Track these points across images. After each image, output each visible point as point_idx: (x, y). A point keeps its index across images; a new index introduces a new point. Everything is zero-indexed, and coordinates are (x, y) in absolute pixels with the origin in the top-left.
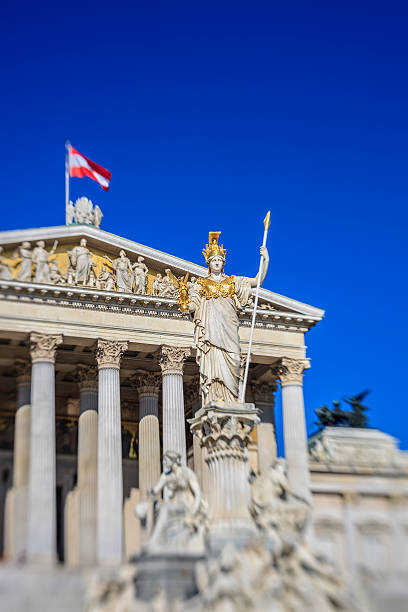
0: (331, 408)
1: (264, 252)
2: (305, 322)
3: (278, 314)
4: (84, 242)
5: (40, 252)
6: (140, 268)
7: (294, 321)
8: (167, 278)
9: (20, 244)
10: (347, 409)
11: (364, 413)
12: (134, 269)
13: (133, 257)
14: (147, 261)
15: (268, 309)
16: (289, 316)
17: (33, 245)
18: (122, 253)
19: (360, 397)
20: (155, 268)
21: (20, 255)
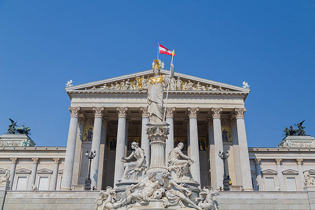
0: (289, 128)
1: (172, 65)
2: (243, 94)
3: (232, 92)
5: (143, 79)
6: (179, 81)
7: (239, 94)
10: (295, 128)
11: (304, 130)
12: (176, 82)
14: (181, 78)
15: (228, 91)
16: (236, 92)
19: (301, 124)
20: (184, 80)
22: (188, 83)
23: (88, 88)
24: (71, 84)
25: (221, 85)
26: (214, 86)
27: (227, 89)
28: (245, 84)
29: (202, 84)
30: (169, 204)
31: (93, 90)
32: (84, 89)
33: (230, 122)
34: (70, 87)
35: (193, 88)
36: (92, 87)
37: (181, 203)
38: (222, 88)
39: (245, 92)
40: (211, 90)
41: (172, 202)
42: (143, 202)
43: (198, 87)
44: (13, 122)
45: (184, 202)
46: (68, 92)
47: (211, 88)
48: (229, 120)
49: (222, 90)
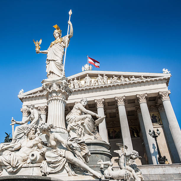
1: (69, 22)
2: (165, 79)
3: (153, 79)
4: (88, 75)
5: (75, 81)
6: (105, 78)
7: (160, 80)
12: (103, 78)
13: (102, 75)
14: (106, 75)
15: (149, 78)
16: (158, 78)
18: (99, 75)
22: (113, 78)
23: (34, 93)
24: (22, 92)
26: (136, 77)
27: (148, 77)
28: (165, 71)
29: (125, 77)
30: (49, 170)
31: (38, 95)
32: (31, 94)
33: (157, 108)
34: (22, 94)
35: (118, 81)
36: (37, 92)
37: (68, 168)
38: (144, 77)
39: (167, 77)
40: (133, 80)
41: (54, 168)
42: (11, 169)
43: (122, 80)
44: (7, 134)
45: (73, 166)
46: (20, 98)
47: (133, 79)
48: (156, 106)
49: (144, 78)
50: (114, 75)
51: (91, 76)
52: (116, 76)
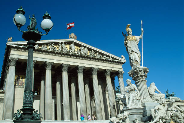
1: (142, 29)
4: (73, 43)
5: (63, 45)
6: (86, 49)
8: (92, 52)
9: (59, 42)
13: (85, 47)
14: (88, 48)
17: (62, 43)
18: (82, 46)
21: (59, 45)
22: (92, 51)
23: (25, 45)
25: (111, 55)
27: (114, 58)
29: (100, 53)
32: (21, 45)
35: (95, 55)
39: (123, 62)
40: (105, 58)
43: (98, 55)
47: (105, 56)
50: (93, 49)
51: (76, 44)
52: (94, 51)
